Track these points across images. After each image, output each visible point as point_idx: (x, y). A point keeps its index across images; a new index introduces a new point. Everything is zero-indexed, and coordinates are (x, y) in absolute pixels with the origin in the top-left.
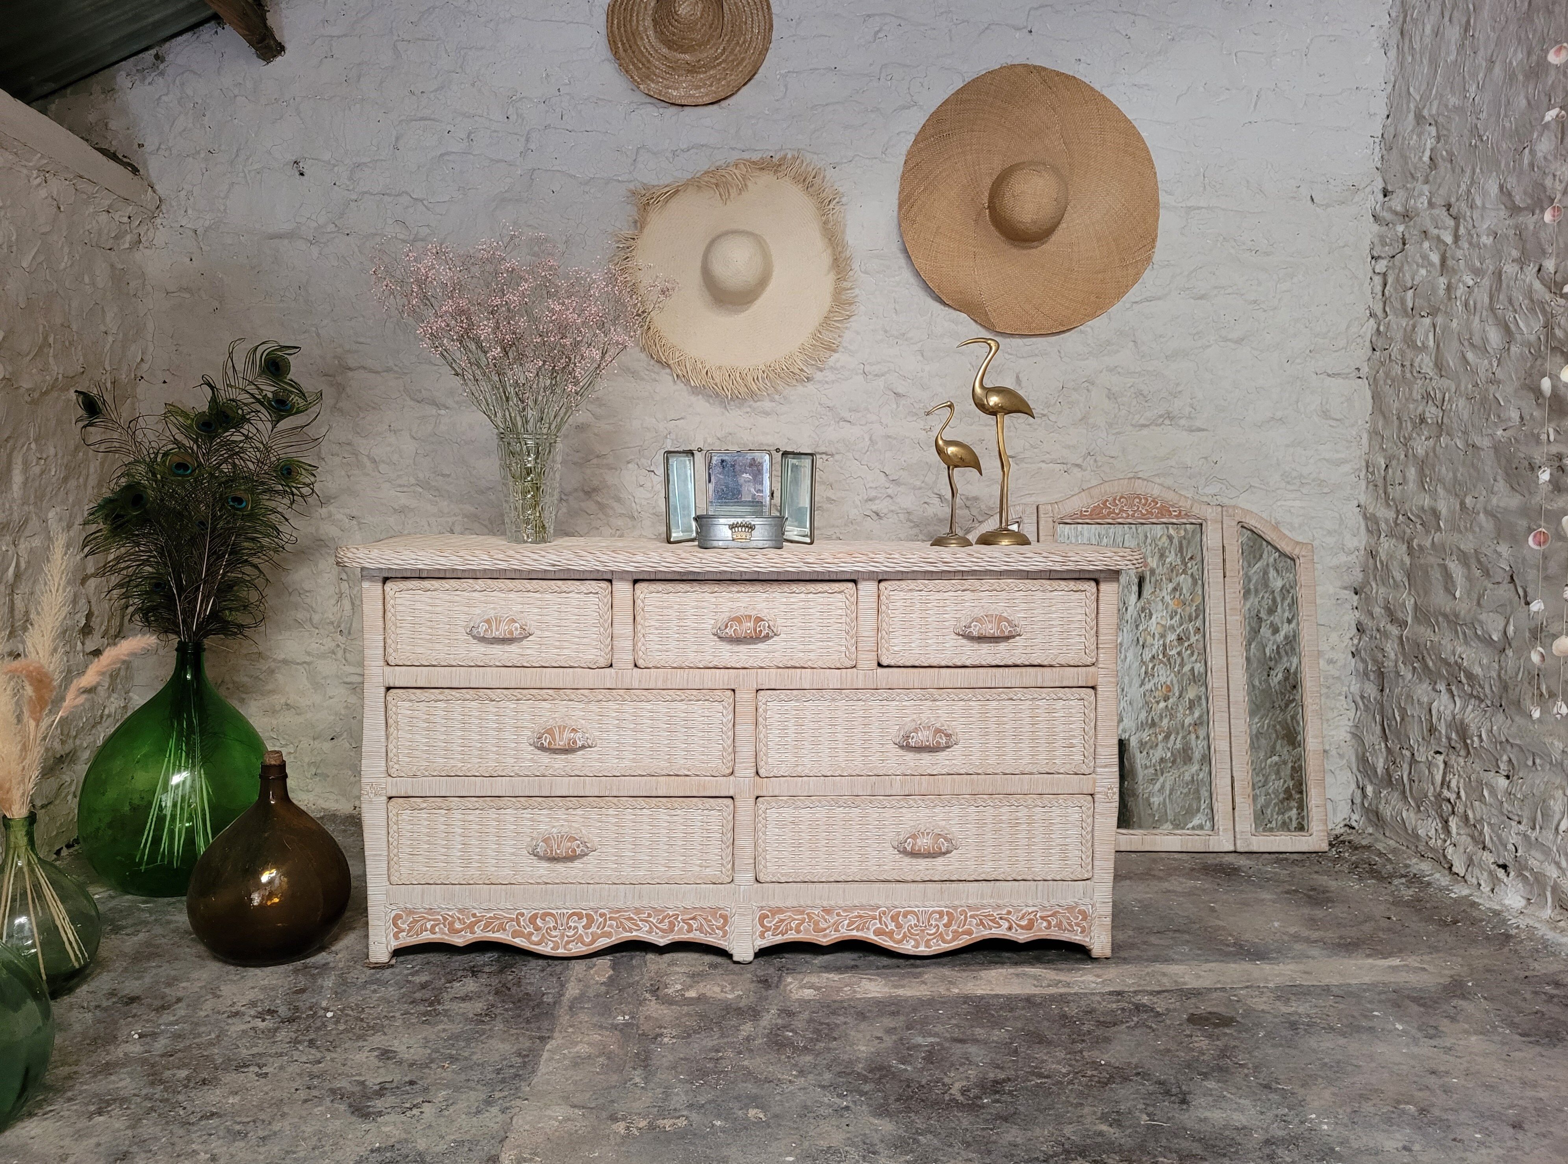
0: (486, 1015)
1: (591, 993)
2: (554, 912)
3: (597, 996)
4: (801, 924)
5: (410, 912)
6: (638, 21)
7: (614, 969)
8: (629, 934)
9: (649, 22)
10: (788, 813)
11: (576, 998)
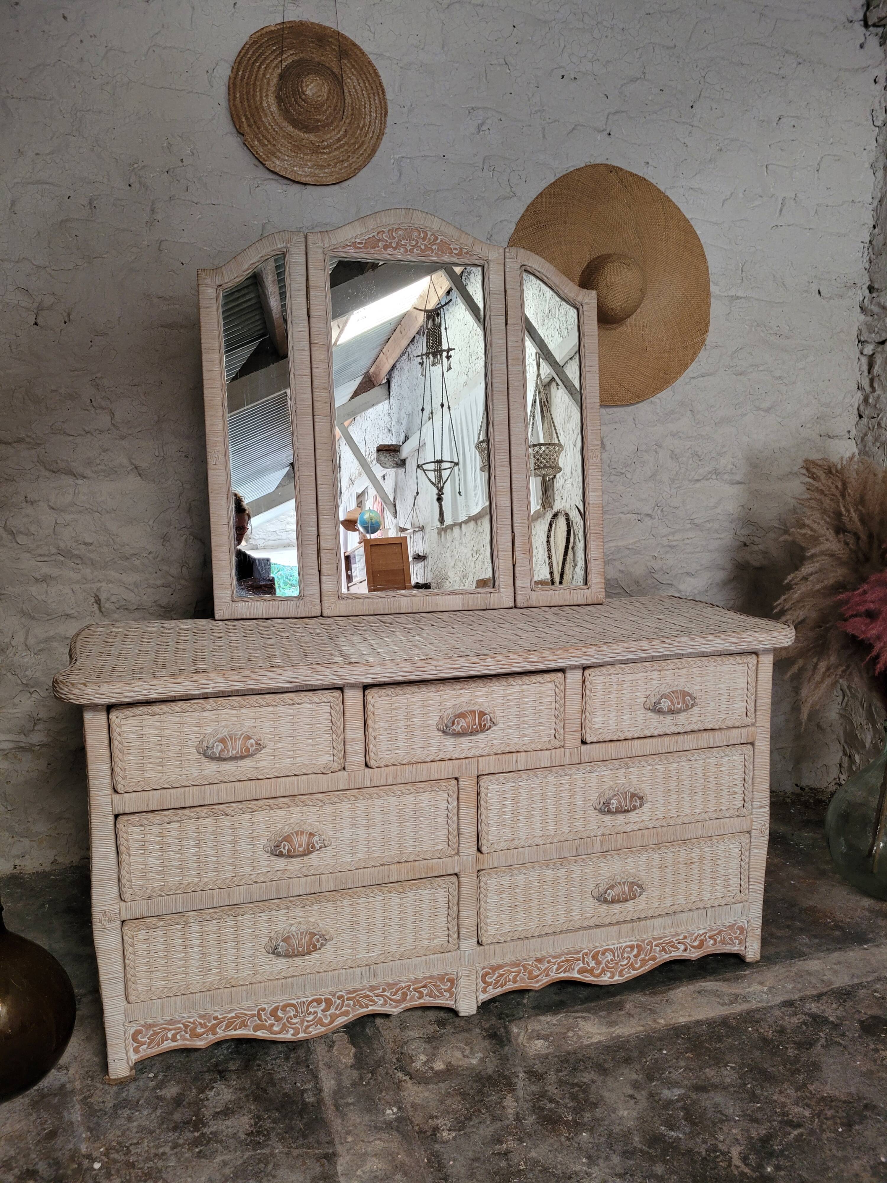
0: (258, 1132)
1: (347, 1083)
2: (294, 1002)
3: (354, 1084)
4: (517, 976)
5: (150, 1026)
6: (261, 97)
7: (354, 1045)
8: (365, 1010)
9: (272, 99)
10: (506, 881)
11: (335, 1093)
